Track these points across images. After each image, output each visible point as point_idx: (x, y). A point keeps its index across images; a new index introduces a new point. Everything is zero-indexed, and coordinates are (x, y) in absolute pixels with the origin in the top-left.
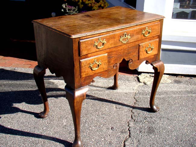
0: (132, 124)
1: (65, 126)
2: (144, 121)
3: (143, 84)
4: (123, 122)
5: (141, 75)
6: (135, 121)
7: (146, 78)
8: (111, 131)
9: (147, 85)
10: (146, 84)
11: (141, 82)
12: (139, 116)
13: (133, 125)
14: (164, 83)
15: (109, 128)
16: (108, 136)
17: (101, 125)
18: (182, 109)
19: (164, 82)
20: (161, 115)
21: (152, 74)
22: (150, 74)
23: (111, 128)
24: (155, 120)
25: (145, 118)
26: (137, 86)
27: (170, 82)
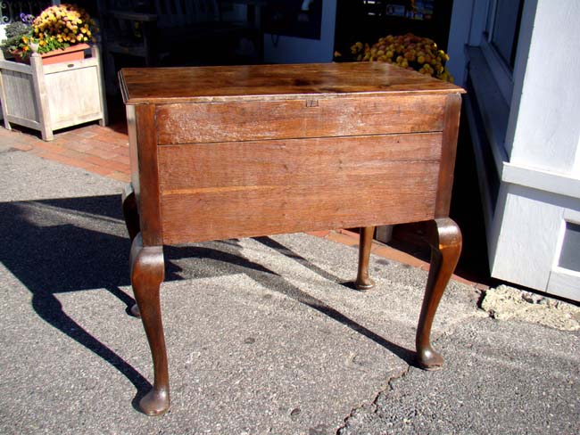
0: (359, 419)
1: (186, 367)
2: (405, 420)
3: (486, 315)
4: (340, 403)
5: (497, 290)
6: (378, 412)
7: (507, 301)
8: (286, 418)
9: (497, 321)
10: (493, 317)
11: (483, 309)
12: (401, 401)
13: (362, 422)
14: (550, 328)
15: (286, 410)
16: (265, 429)
17: (274, 393)
18: (555, 419)
19: (552, 325)
20: (469, 419)
21: (530, 293)
22: (525, 292)
23: (292, 409)
24: (438, 428)
25: (413, 414)
26: (465, 316)
27: (573, 329)
